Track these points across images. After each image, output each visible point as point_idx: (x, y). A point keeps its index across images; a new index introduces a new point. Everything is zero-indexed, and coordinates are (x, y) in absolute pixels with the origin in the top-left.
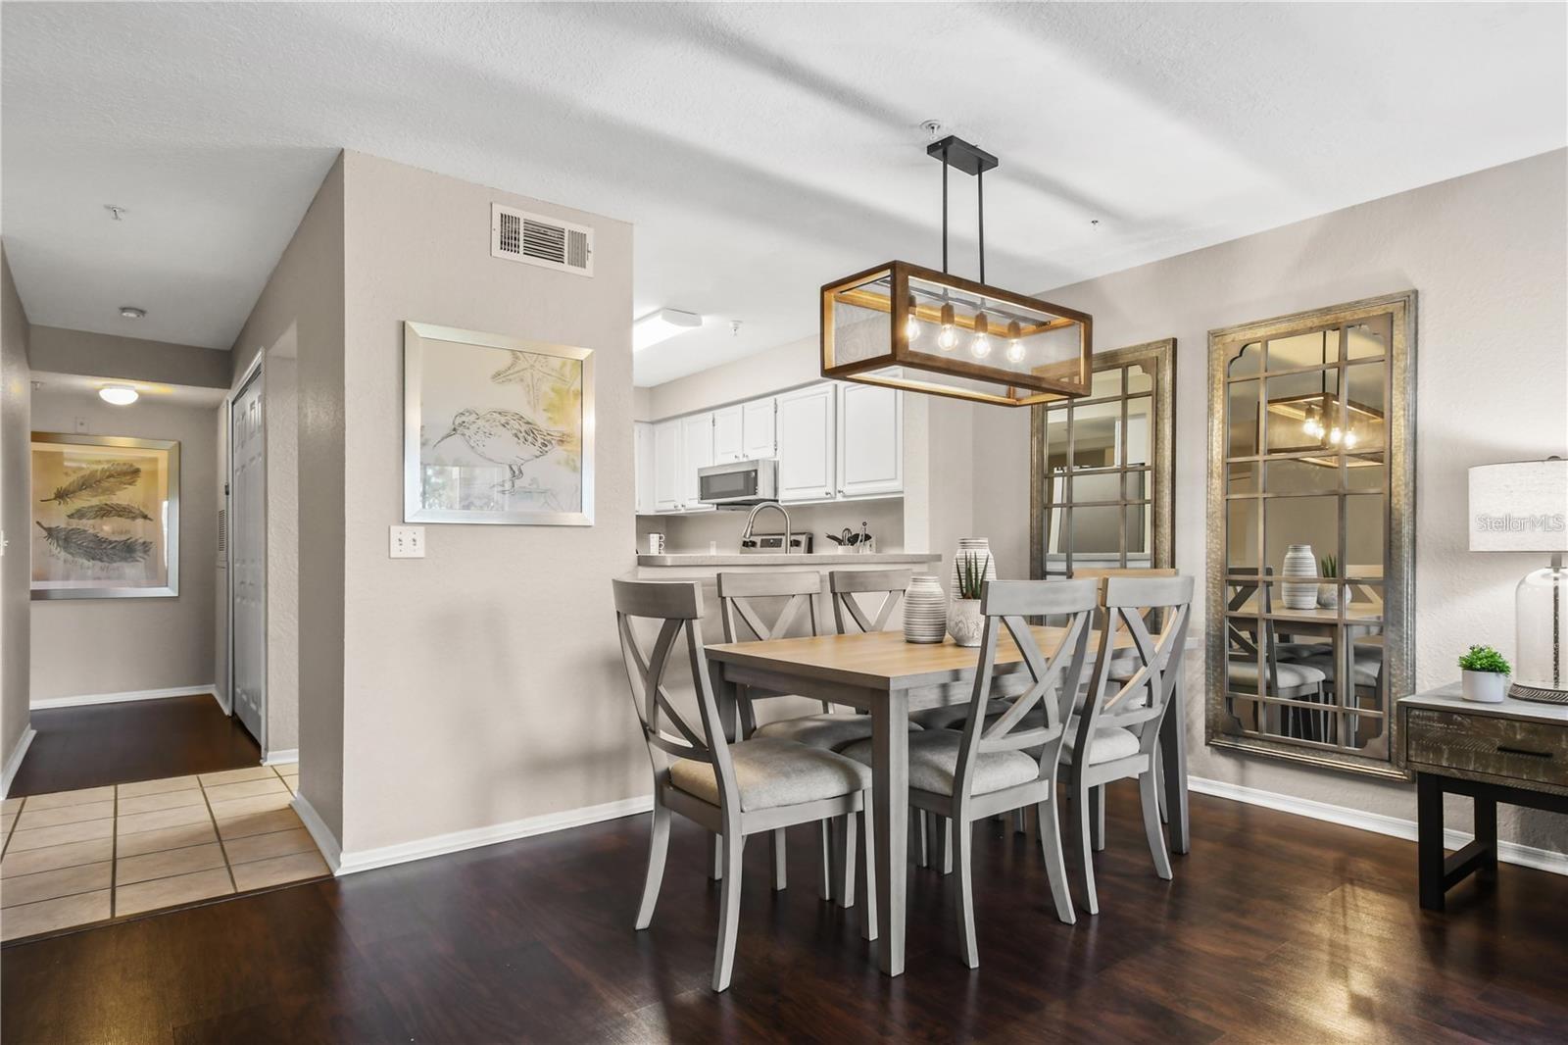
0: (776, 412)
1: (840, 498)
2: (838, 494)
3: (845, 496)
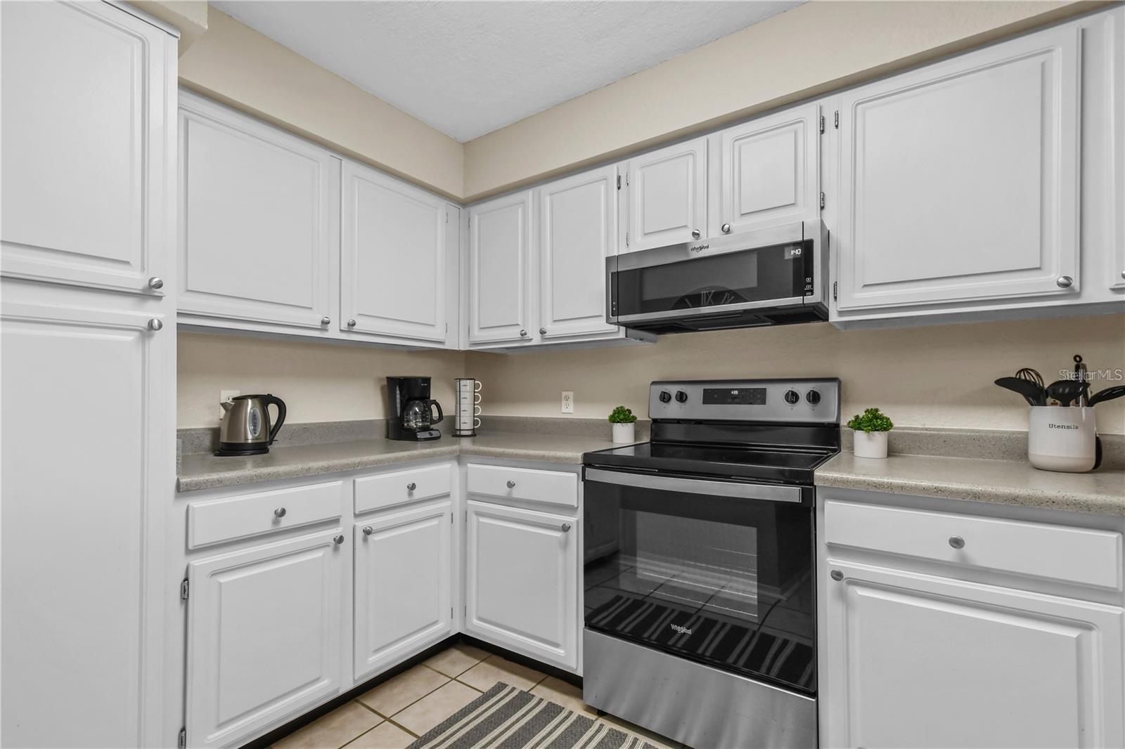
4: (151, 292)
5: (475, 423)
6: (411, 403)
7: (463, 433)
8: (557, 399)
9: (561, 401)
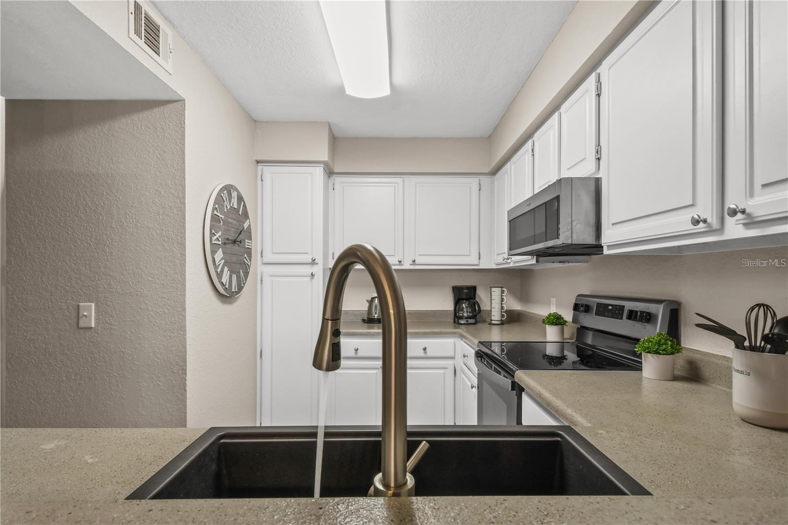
0: (599, 95)
1: (735, 230)
2: (730, 221)
3: (751, 222)
4: (313, 262)
5: (503, 316)
6: (461, 301)
7: (493, 322)
8: (549, 304)
9: (550, 304)
